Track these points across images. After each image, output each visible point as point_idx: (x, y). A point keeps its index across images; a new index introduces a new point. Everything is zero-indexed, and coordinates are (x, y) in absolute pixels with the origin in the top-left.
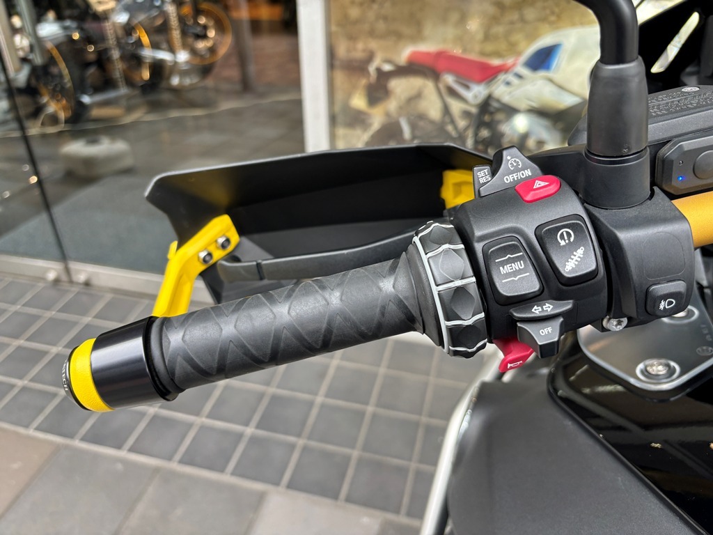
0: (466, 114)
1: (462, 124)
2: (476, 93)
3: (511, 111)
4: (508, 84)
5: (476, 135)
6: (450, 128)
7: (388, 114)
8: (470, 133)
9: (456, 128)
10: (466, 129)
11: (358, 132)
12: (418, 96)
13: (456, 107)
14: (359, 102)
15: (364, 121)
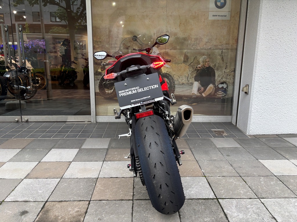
14: (100, 70)
15: (101, 74)
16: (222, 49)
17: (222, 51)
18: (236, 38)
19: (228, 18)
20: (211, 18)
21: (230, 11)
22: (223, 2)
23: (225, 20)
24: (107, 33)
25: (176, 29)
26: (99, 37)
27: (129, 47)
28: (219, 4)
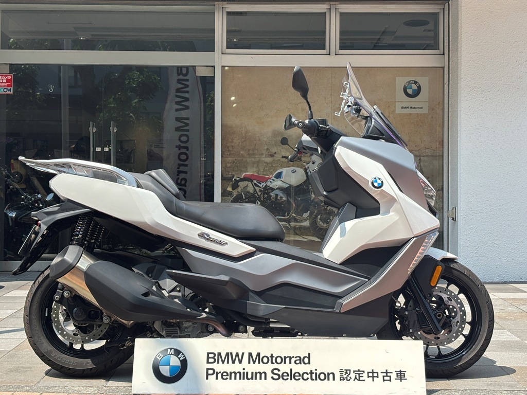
0: (260, 190)
1: (259, 193)
2: (263, 185)
3: (273, 189)
4: (271, 182)
5: (263, 196)
6: (256, 195)
7: (238, 192)
8: (262, 196)
9: (258, 195)
10: (260, 195)
11: (230, 197)
12: (247, 186)
13: (257, 189)
14: (230, 189)
15: (231, 194)
16: (420, 156)
17: (420, 159)
18: (441, 139)
19: (425, 110)
20: (399, 111)
21: (427, 100)
22: (417, 88)
23: (421, 114)
24: (244, 134)
25: (346, 127)
26: (231, 140)
27: (275, 153)
28: (410, 91)
